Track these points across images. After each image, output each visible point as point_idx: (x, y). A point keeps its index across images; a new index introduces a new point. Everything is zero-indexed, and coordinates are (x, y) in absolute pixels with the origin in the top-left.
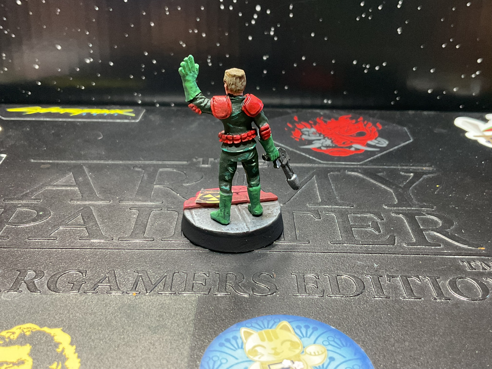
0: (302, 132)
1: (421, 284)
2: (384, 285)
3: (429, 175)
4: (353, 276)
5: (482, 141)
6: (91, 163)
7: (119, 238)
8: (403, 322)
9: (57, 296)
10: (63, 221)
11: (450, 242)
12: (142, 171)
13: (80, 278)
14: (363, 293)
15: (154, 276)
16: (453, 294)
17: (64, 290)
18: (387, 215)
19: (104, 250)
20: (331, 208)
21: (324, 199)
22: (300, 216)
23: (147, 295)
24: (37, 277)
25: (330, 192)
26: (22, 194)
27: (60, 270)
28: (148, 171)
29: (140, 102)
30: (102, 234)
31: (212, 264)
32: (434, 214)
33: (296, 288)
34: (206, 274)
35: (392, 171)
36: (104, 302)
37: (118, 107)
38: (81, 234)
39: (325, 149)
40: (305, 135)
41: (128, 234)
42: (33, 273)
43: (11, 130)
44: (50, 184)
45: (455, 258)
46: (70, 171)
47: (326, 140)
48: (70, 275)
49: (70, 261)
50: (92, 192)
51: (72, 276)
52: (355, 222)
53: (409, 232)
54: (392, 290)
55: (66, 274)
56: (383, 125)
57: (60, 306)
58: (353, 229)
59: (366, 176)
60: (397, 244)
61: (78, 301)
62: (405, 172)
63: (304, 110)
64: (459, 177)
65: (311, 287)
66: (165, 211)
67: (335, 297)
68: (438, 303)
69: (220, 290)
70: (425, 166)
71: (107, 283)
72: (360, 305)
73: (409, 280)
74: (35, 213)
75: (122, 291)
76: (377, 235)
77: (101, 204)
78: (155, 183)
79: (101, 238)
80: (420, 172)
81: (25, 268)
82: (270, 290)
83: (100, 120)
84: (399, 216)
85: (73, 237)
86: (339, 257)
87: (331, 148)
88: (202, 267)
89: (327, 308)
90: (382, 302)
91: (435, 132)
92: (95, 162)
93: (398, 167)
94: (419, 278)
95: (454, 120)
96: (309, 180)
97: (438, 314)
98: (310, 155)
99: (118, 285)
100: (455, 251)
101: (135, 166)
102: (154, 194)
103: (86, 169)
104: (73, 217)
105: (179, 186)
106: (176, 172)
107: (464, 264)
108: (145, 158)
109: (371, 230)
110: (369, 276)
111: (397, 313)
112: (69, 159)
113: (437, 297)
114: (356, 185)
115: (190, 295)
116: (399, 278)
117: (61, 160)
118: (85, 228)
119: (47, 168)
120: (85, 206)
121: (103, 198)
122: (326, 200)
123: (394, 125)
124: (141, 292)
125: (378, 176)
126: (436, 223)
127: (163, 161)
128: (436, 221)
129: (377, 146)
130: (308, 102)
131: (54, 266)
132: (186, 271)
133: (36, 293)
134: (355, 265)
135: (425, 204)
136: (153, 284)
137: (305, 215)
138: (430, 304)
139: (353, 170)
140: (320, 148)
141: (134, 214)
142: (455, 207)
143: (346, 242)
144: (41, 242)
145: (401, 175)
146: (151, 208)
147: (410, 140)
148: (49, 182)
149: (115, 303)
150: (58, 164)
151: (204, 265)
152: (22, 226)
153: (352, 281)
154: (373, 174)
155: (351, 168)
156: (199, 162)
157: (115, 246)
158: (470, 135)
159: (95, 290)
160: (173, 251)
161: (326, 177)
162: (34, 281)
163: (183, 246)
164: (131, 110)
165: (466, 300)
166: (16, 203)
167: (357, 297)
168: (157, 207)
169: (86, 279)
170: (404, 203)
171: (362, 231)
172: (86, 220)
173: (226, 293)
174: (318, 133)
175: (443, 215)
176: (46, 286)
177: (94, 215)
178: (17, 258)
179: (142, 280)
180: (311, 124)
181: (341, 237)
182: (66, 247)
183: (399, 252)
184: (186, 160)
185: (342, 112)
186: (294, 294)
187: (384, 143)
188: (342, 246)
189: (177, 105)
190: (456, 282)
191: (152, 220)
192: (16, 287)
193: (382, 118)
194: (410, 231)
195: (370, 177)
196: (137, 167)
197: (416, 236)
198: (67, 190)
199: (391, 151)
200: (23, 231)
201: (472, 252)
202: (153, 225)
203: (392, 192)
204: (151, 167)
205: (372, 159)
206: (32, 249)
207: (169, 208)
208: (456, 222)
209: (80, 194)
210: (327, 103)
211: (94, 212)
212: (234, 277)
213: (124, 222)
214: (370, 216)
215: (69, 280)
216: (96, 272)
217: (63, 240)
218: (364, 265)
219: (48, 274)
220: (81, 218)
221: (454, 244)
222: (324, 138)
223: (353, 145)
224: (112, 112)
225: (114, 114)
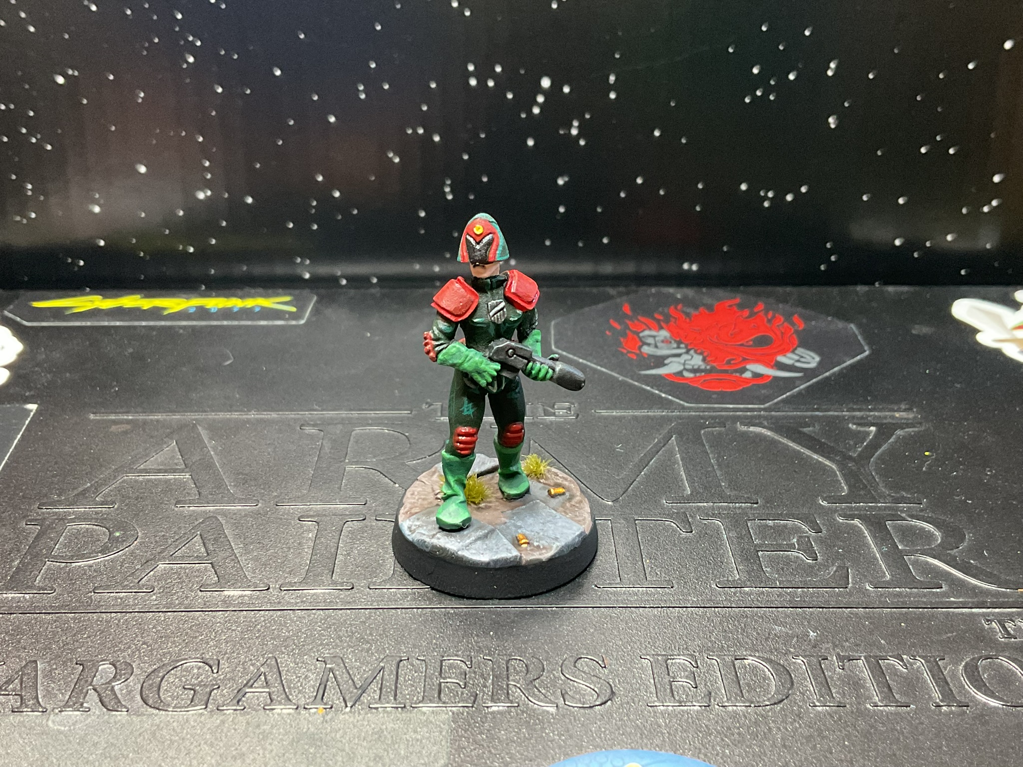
0: (640, 338)
1: (907, 674)
2: (832, 678)
3: (907, 430)
4: (767, 659)
5: (1012, 352)
6: (214, 420)
7: (281, 586)
8: (876, 758)
9: (163, 717)
10: (164, 550)
11: (960, 579)
12: (319, 434)
13: (207, 678)
14: (790, 697)
15: (358, 668)
16: (973, 693)
17: (176, 705)
18: (828, 520)
19: (253, 613)
20: (713, 509)
21: (697, 488)
22: (650, 527)
23: (347, 713)
24: (118, 677)
25: (708, 472)
26: (76, 492)
27: (165, 661)
28: (331, 434)
29: (307, 276)
30: (245, 576)
31: (476, 638)
32: (924, 516)
33: (653, 689)
34: (465, 663)
35: (831, 422)
36: (261, 731)
37: (260, 290)
38: (203, 578)
39: (691, 375)
40: (649, 345)
41: (298, 575)
42: (110, 669)
43: (43, 349)
44: (132, 468)
45: (972, 614)
46: (172, 439)
47: (692, 357)
48: (186, 670)
49: (184, 640)
50: (219, 484)
51: (190, 672)
52: (764, 538)
53: (876, 559)
54: (850, 689)
55: (179, 668)
56: (807, 319)
57: (171, 740)
58: (760, 553)
59: (781, 435)
60: (853, 584)
61: (205, 730)
62: (858, 424)
63: (643, 290)
64: (970, 432)
65: (682, 686)
66: (371, 522)
67: (735, 708)
68: (947, 714)
69: (496, 698)
70: (899, 410)
71: (263, 687)
72: (787, 724)
73: (882, 664)
74: (104, 533)
75: (295, 704)
76: (810, 566)
77: (240, 510)
78: (347, 461)
79: (245, 587)
80: (890, 423)
81: (94, 658)
82: (598, 695)
83: (225, 323)
84: (852, 522)
85: (186, 586)
86: (736, 618)
87: (703, 374)
88: (455, 647)
89: (718, 732)
90: (831, 715)
91: (914, 332)
92: (221, 415)
93: (844, 413)
94: (902, 660)
95: (950, 305)
96: (663, 446)
97: (946, 740)
98: (661, 391)
99: (287, 690)
100: (972, 598)
101: (303, 424)
102: (346, 485)
103: (204, 433)
104: (184, 541)
105: (398, 467)
106: (388, 434)
107: (992, 627)
108: (323, 406)
109: (797, 554)
110: (800, 657)
111: (862, 739)
112: (167, 411)
113: (942, 701)
114: (760, 455)
115: (435, 709)
116: (861, 661)
117: (152, 412)
118: (210, 565)
119: (123, 432)
120: (209, 517)
121: (244, 497)
122: (701, 491)
123: (829, 318)
124: (334, 705)
125: (804, 434)
126: (930, 536)
127: (360, 410)
128: (929, 531)
129: (797, 367)
130: (649, 268)
131: (151, 650)
132: (424, 656)
133: (119, 713)
134: (769, 634)
135: (905, 495)
136: (358, 686)
137: (660, 525)
138: (928, 717)
139: (750, 422)
140: (680, 373)
141: (310, 531)
142: (965, 501)
143: (748, 583)
144: (121, 599)
145: (851, 431)
146: (344, 519)
147: (865, 351)
148: (130, 464)
149: (281, 730)
150: (145, 422)
151: (460, 642)
152: (82, 563)
153: (766, 670)
154: (793, 431)
155: (746, 417)
156: (435, 411)
157: (275, 603)
158: (986, 338)
159: (240, 703)
160: (393, 611)
161: (698, 440)
162: (113, 687)
163: (415, 599)
164: (287, 299)
165: (1000, 706)
166: (65, 512)
167: (778, 707)
168: (353, 514)
169: (220, 680)
170: (862, 493)
171: (778, 557)
172: (210, 547)
173: (509, 705)
174: (675, 341)
175: (943, 517)
176: (138, 697)
177: (227, 533)
178: (75, 634)
179: (335, 678)
180: (658, 321)
181: (736, 572)
182: (175, 607)
183: (859, 604)
184: (407, 407)
185: (720, 292)
186: (650, 703)
187: (811, 360)
188: (740, 592)
189: (382, 280)
190: (977, 667)
191: (347, 543)
192: (76, 701)
193: (804, 304)
194: (878, 555)
195: (786, 437)
196: (309, 425)
197: (889, 566)
198: (167, 481)
199: (827, 378)
200: (83, 575)
201: (1006, 600)
202: (349, 554)
203: (835, 468)
204: (336, 424)
205: (789, 396)
206: (104, 615)
207: (380, 515)
208: (969, 533)
209: (195, 489)
210: (690, 270)
211: (227, 529)
212: (522, 666)
213: (289, 548)
214: (796, 525)
215: (186, 682)
216: (240, 662)
217: (167, 592)
218: (787, 633)
219: (141, 669)
220: (201, 541)
221: (969, 583)
222: (687, 352)
223: (748, 367)
224: (249, 303)
225: (253, 307)
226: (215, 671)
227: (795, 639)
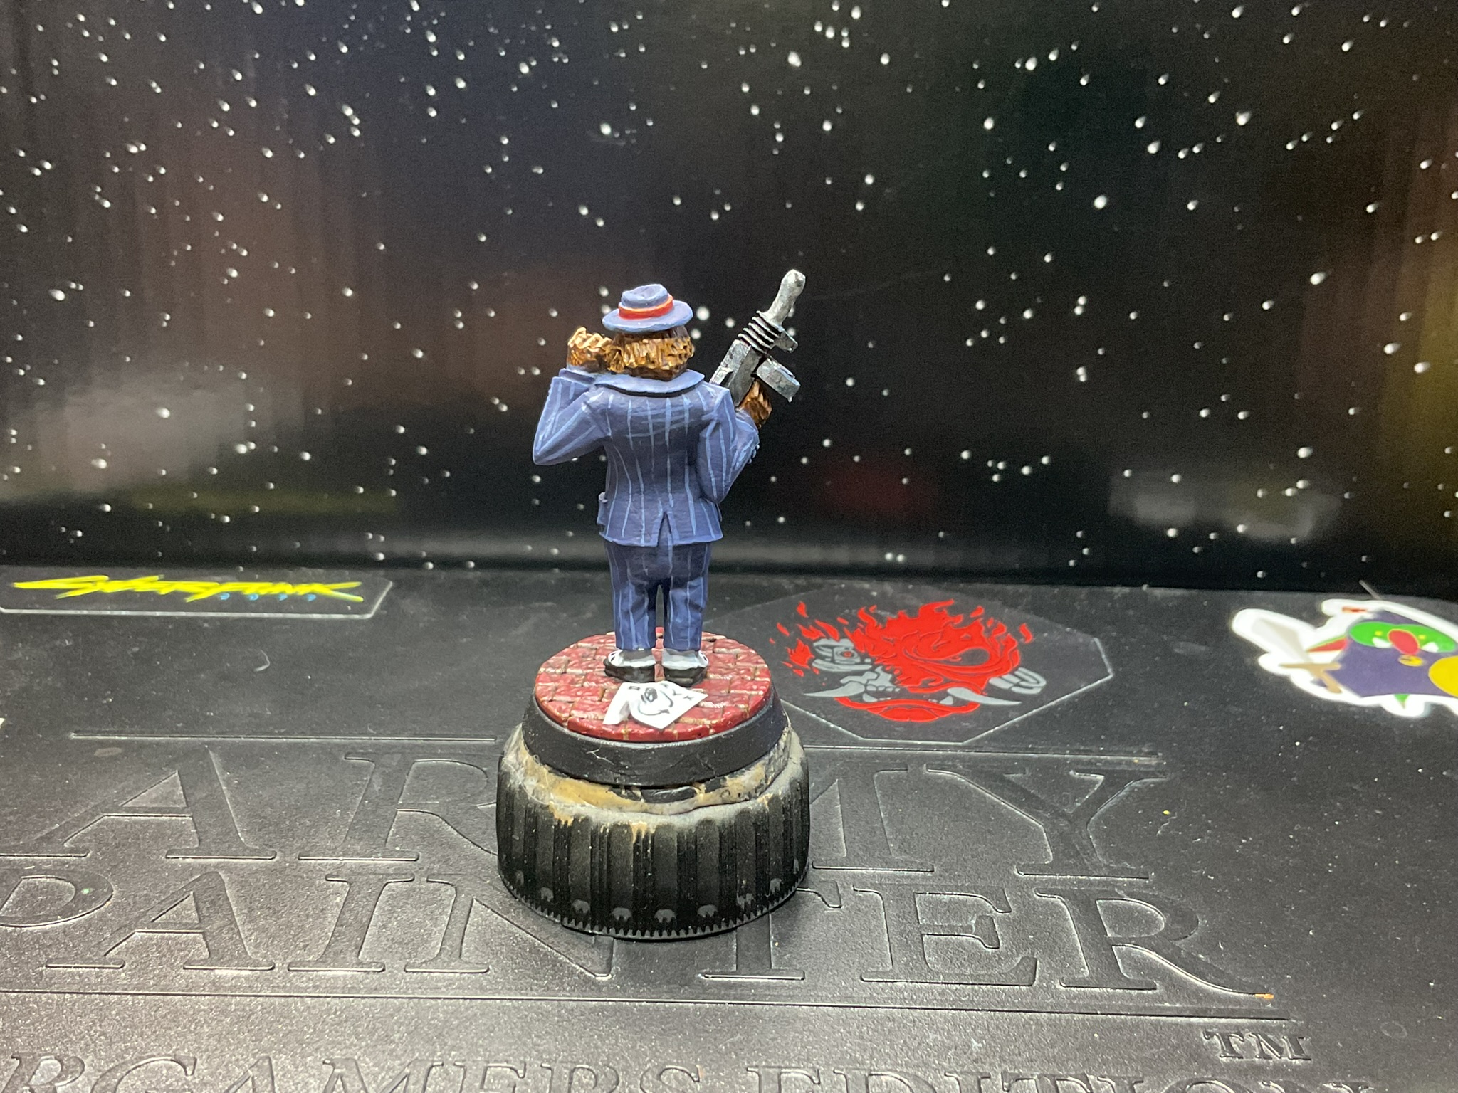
0: (813, 649)
3: (1145, 780)
4: (911, 1075)
5: (1303, 681)
6: (233, 744)
7: (290, 965)
10: (144, 914)
11: (1181, 978)
12: (369, 766)
13: (177, 1081)
15: (376, 1075)
18: (1021, 896)
19: (249, 999)
20: (874, 877)
21: (857, 849)
24: (64, 1076)
25: (874, 830)
26: (38, 835)
27: (128, 1057)
28: (384, 766)
29: (381, 557)
30: (246, 953)
31: (535, 1039)
32: (1146, 895)
34: (516, 1071)
35: (1047, 768)
37: (321, 571)
38: (189, 952)
39: (874, 700)
40: (823, 658)
41: (314, 953)
42: (54, 1065)
43: (20, 645)
44: (117, 806)
45: (1190, 1025)
46: (174, 768)
47: (879, 675)
48: (155, 1072)
49: (155, 1032)
50: (228, 831)
51: (157, 1072)
52: (934, 917)
53: (1075, 948)
55: (142, 1068)
56: (1038, 630)
58: (925, 938)
59: (977, 782)
60: (1041, 981)
62: (1083, 771)
63: (828, 582)
64: (1228, 786)
66: (421, 884)
70: (1139, 754)
73: (1059, 1087)
74: (69, 891)
76: (988, 957)
77: (251, 864)
78: (400, 802)
79: (243, 966)
80: (1124, 771)
81: (35, 1051)
83: (266, 615)
84: (1052, 899)
85: (167, 961)
86: (881, 1021)
87: (889, 699)
88: (506, 1051)
91: (1176, 650)
92: (243, 739)
93: (1066, 756)
95: (1232, 616)
96: (821, 794)
98: (830, 720)
100: (1191, 1003)
101: (350, 752)
102: (395, 834)
103: (216, 761)
104: (171, 903)
105: (466, 813)
106: (460, 769)
107: (1213, 1042)
108: (381, 727)
109: (972, 940)
110: (955, 1075)
112: (173, 732)
114: (946, 809)
116: (1033, 1081)
117: (152, 734)
118: (201, 936)
119: (111, 757)
120: (208, 872)
121: (257, 847)
122: (861, 853)
123: (1068, 629)
125: (1009, 781)
126: (1152, 921)
127: (428, 736)
128: (1152, 914)
129: (1014, 693)
130: (841, 555)
131: (110, 1044)
132: (463, 1061)
134: (920, 1044)
135: (1128, 866)
139: (941, 764)
140: (860, 695)
141: (338, 893)
142: (1206, 876)
143: (903, 976)
144: (80, 976)
145: (1072, 780)
146: (384, 878)
147: (1108, 675)
148: (114, 800)
150: (142, 745)
151: (515, 1043)
152: (35, 928)
153: (908, 1089)
154: (994, 777)
155: (937, 757)
157: (278, 987)
160: (433, 1002)
161: (868, 784)
162: (55, 1089)
163: (462, 987)
164: (354, 584)
166: (21, 861)
168: (399, 872)
169: (195, 1084)
170: (1072, 862)
171: (948, 943)
172: (204, 911)
174: (859, 655)
175: (1173, 898)
177: (229, 895)
178: (15, 1020)
179: (344, 1085)
181: (889, 961)
182: (148, 988)
183: (1042, 1007)
184: (492, 732)
187: (1034, 683)
188: (891, 988)
189: (483, 564)
191: (385, 911)
193: (1038, 611)
194: (1079, 945)
195: (984, 786)
196: (357, 754)
197: (1091, 959)
198: (159, 824)
199: (1051, 708)
200: (35, 943)
201: (1238, 1007)
202: (384, 926)
203: (1043, 829)
204: (393, 753)
205: (997, 731)
206: (55, 996)
207: (434, 874)
208: (1203, 919)
209: (196, 836)
210: (894, 561)
211: (230, 888)
212: (591, 1078)
213: (308, 916)
214: (976, 900)
215: (150, 1085)
216: (223, 1062)
217: (141, 969)
218: (943, 1042)
219: (94, 1068)
220: (193, 904)
221: (1192, 984)
222: (872, 670)
223: (949, 691)
224: (302, 589)
225: (305, 595)
226: (189, 1072)
227: (953, 1050)
